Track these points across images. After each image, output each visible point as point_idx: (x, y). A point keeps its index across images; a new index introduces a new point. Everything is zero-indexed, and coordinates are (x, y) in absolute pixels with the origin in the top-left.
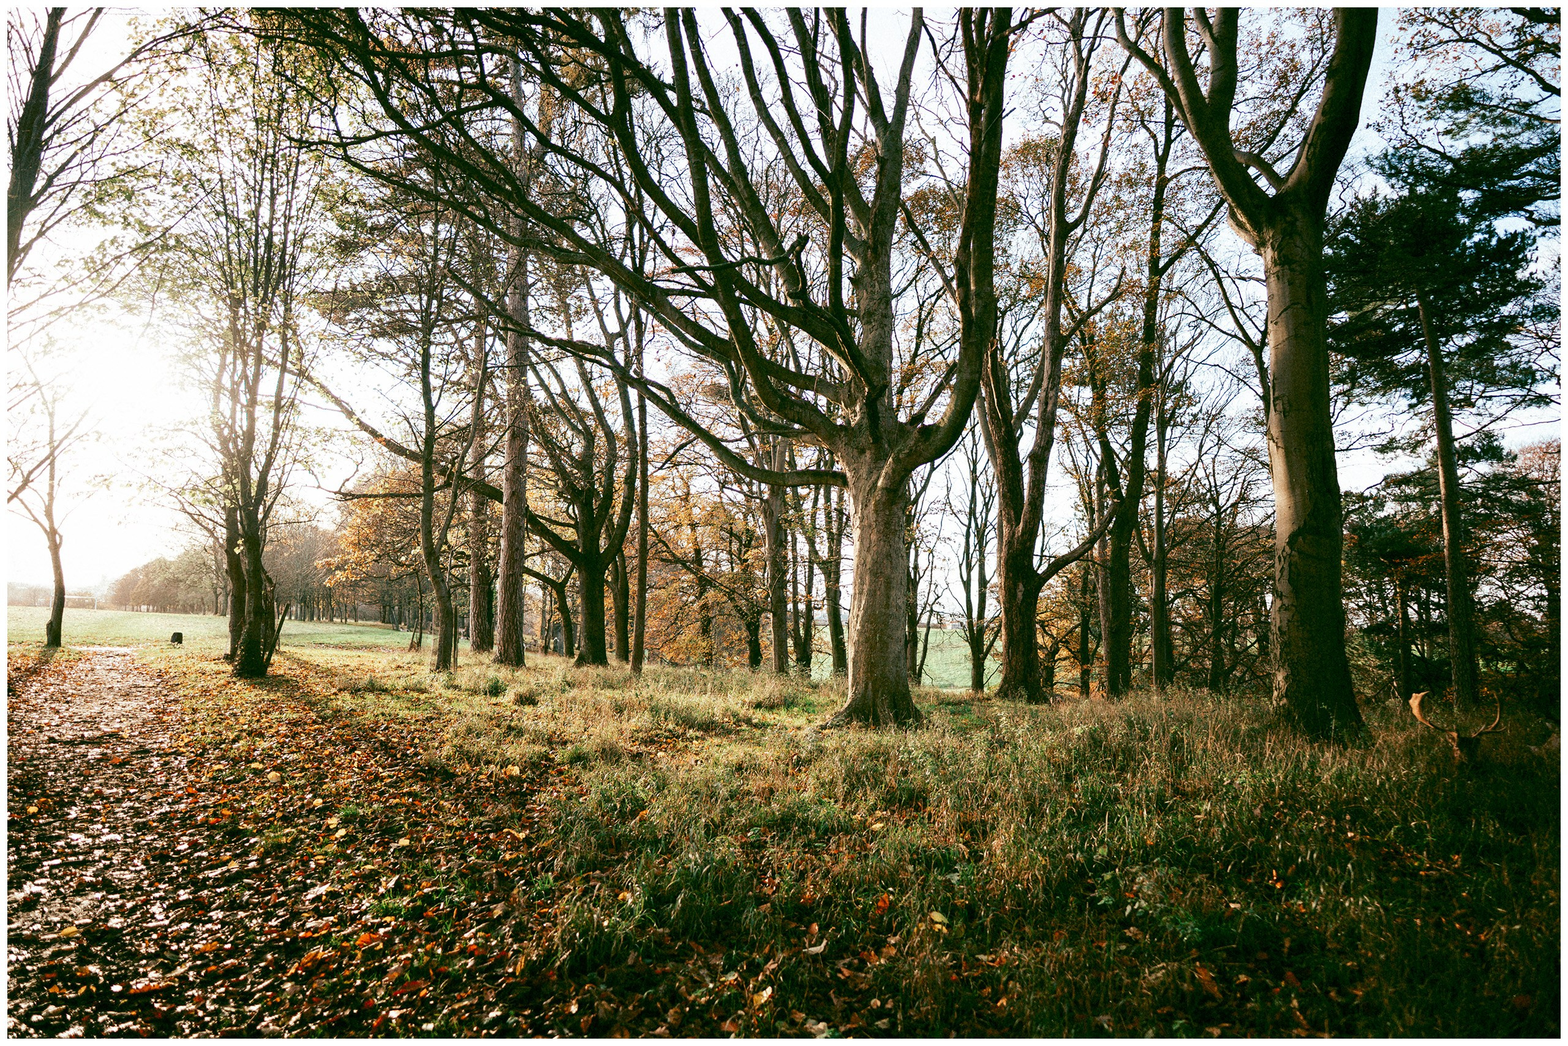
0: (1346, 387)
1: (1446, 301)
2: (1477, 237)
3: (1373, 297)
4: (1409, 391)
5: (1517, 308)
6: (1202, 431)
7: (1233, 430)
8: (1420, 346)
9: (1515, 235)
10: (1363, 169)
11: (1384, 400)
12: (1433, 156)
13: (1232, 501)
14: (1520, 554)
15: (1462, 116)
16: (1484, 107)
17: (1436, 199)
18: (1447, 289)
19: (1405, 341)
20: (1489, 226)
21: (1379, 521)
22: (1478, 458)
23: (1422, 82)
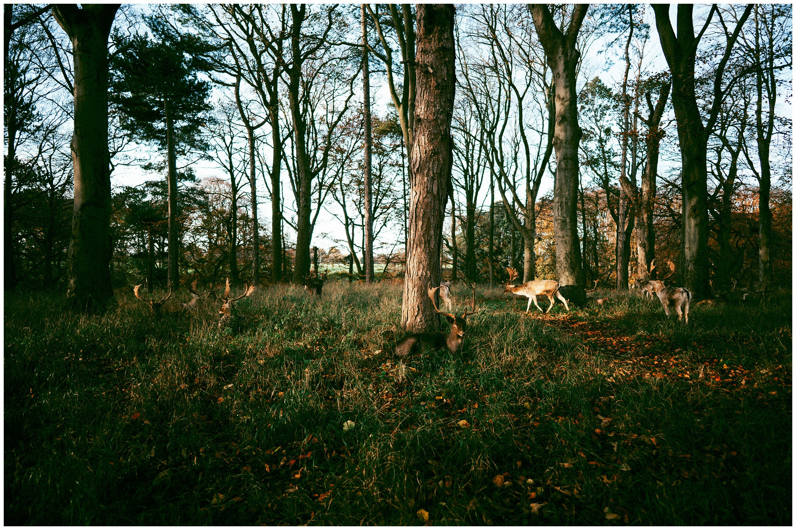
0: (129, 132)
1: (177, 103)
2: (190, 77)
3: (144, 90)
4: (159, 142)
5: (204, 116)
6: (42, 138)
7: (64, 142)
8: (164, 121)
9: (204, 82)
10: (140, 19)
11: (147, 143)
12: (173, 30)
13: (62, 182)
14: (199, 223)
15: (186, 16)
16: (195, 17)
17: (173, 51)
18: (177, 97)
19: (157, 116)
20: (195, 74)
22: (186, 179)
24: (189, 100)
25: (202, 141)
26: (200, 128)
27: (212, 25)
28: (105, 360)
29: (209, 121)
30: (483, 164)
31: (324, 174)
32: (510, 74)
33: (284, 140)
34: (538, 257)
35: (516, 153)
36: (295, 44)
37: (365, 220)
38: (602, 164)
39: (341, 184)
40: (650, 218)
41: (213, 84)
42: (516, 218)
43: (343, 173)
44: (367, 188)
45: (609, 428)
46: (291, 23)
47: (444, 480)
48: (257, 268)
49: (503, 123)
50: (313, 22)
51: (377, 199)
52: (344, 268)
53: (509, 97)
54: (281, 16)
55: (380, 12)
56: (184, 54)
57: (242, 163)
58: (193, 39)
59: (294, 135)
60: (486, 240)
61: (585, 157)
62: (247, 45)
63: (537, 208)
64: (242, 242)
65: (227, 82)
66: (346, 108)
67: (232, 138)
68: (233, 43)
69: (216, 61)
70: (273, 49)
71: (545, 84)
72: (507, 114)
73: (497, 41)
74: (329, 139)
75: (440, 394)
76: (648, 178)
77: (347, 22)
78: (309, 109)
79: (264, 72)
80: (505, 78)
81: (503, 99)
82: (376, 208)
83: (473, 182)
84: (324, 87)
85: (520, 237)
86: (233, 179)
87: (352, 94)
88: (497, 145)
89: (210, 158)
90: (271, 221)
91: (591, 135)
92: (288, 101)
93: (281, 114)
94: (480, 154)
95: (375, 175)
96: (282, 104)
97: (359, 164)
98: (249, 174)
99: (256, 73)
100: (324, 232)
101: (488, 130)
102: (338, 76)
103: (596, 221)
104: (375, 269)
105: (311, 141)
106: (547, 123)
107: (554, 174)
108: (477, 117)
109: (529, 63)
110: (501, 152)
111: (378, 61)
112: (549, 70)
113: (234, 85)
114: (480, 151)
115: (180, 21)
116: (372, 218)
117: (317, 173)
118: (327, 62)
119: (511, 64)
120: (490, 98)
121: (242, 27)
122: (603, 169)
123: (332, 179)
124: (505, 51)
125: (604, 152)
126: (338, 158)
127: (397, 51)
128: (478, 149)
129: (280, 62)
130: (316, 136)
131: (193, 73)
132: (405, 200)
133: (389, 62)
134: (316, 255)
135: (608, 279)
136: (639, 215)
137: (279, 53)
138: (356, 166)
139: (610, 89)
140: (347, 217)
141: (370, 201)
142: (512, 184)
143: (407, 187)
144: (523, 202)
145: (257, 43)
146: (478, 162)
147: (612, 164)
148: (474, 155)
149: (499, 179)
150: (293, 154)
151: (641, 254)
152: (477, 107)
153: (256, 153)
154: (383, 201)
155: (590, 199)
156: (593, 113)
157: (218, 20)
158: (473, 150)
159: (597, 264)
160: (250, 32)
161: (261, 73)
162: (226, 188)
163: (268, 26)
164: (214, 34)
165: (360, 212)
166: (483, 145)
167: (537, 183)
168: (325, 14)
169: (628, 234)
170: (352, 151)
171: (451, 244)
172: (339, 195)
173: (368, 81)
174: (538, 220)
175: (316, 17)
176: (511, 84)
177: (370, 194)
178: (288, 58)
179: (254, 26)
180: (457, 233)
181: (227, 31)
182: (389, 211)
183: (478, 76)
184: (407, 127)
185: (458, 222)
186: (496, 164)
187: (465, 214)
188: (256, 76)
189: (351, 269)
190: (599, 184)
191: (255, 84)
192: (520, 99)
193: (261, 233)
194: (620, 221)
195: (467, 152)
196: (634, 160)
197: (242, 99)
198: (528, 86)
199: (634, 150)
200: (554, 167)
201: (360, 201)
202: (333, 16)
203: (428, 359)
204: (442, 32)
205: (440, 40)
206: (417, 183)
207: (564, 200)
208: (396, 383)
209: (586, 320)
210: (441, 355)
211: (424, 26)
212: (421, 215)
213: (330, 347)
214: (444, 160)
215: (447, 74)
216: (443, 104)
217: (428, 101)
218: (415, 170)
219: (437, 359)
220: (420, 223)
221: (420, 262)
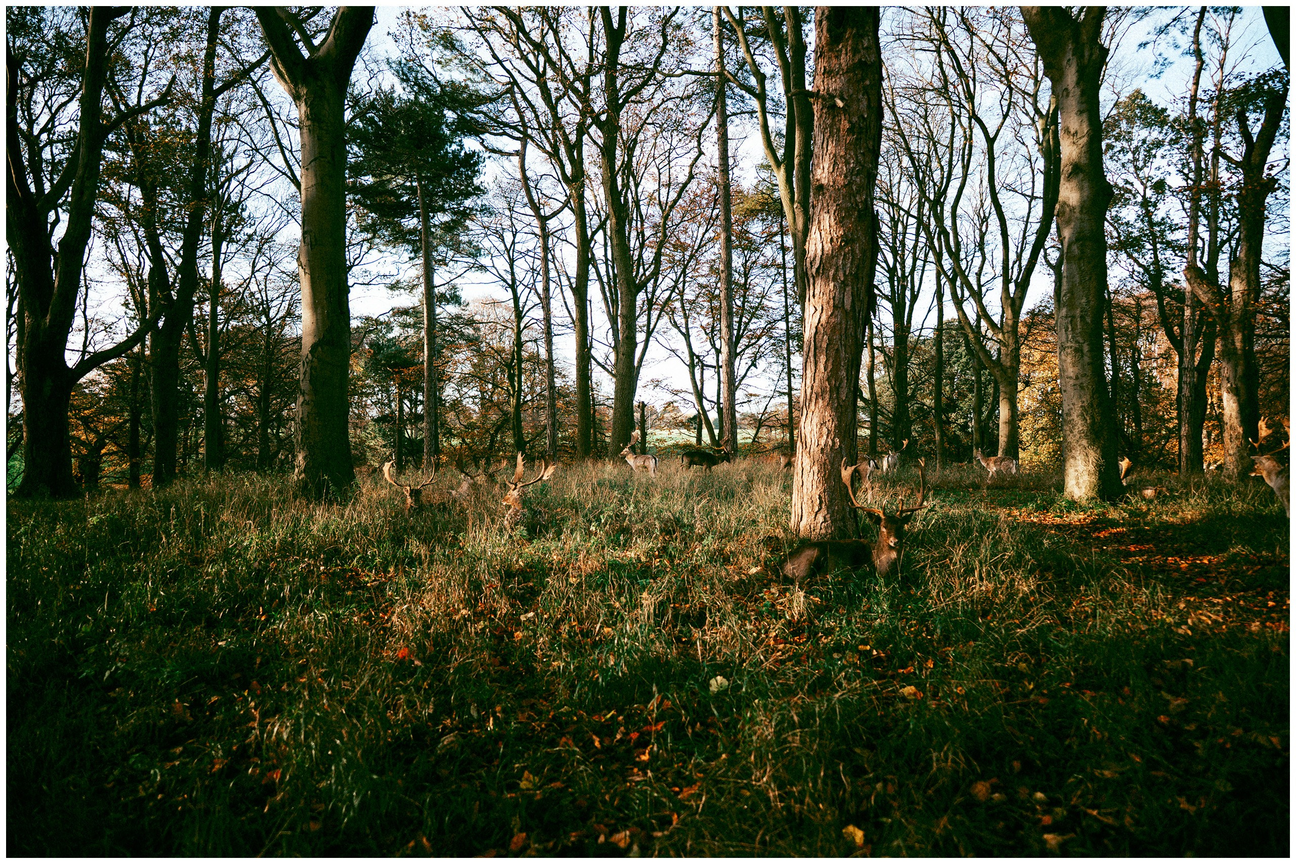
0: (370, 236)
1: (434, 187)
2: (454, 147)
3: (389, 171)
4: (410, 248)
5: (473, 204)
6: (255, 251)
7: (283, 255)
8: (418, 216)
9: (474, 152)
10: (384, 67)
11: (394, 251)
12: (430, 77)
13: (281, 314)
14: (467, 368)
15: (448, 54)
16: (461, 54)
17: (431, 110)
18: (435, 179)
19: (406, 209)
20: (460, 141)
21: (389, 340)
22: (448, 302)
23: (424, 16)
24: (452, 181)
25: (470, 242)
26: (468, 223)
27: (484, 64)
28: (351, 571)
29: (481, 211)
30: (922, 256)
31: (655, 287)
32: (971, 97)
33: (594, 233)
34: (1024, 414)
35: (982, 236)
36: (611, 80)
37: (723, 357)
38: (1148, 246)
39: (682, 300)
40: (1248, 340)
41: (487, 154)
42: (983, 347)
43: (684, 282)
44: (724, 304)
45: (1184, 715)
46: (603, 48)
47: (885, 782)
48: (554, 437)
49: (958, 185)
50: (637, 44)
51: (740, 322)
52: (687, 437)
53: (969, 139)
54: (588, 38)
55: (745, 17)
56: (445, 112)
57: (530, 274)
58: (458, 89)
59: (608, 226)
60: (928, 388)
61: (1115, 234)
62: (537, 90)
63: (1022, 329)
64: (529, 398)
65: (506, 150)
66: (691, 177)
67: (514, 236)
68: (516, 89)
69: (491, 119)
70: (576, 91)
71: (1037, 111)
72: (966, 167)
73: (947, 43)
74: (665, 229)
75: (864, 642)
76: (1243, 268)
77: (691, 38)
78: (632, 183)
79: (562, 128)
80: (961, 106)
81: (958, 143)
82: (739, 337)
83: (904, 288)
84: (655, 145)
85: (989, 381)
86: (516, 299)
87: (701, 153)
88: (948, 223)
89: (483, 268)
90: (575, 362)
91: (1127, 195)
92: (599, 171)
93: (588, 194)
94: (917, 241)
95: (737, 284)
96: (589, 177)
97: (712, 267)
98: (540, 291)
99: (549, 132)
100: (656, 377)
101: (932, 197)
102: (678, 126)
103: (1136, 350)
104: (739, 437)
105: (634, 234)
106: (1040, 179)
107: (1056, 268)
108: (911, 177)
109: (1007, 77)
110: (956, 234)
111: (742, 96)
112: (1047, 83)
113: (517, 153)
114: (918, 235)
115: (439, 63)
116: (733, 355)
117: (643, 285)
118: (659, 106)
119: (974, 80)
120: (934, 145)
121: (529, 63)
122: (1149, 257)
123: (667, 293)
124: (962, 59)
125: (1152, 224)
126: (677, 258)
127: (773, 77)
128: (914, 231)
129: (586, 111)
130: (642, 225)
131: (458, 139)
132: (787, 322)
133: (762, 97)
134: (643, 415)
135: (1161, 454)
136: (1226, 335)
137: (585, 97)
138: (705, 269)
139: (1164, 110)
140: (692, 354)
141: (730, 327)
142: (976, 288)
143: (790, 301)
144: (996, 319)
145: (551, 85)
146: (914, 253)
147: (1169, 244)
148: (907, 242)
149: (952, 282)
150: (606, 255)
151: (1230, 406)
152: (912, 160)
153: (550, 257)
154: (752, 326)
155: (1125, 310)
156: (1130, 156)
157: (495, 56)
158: (905, 233)
159: (1138, 425)
160: (541, 69)
161: (557, 132)
162: (508, 314)
163: (568, 58)
164: (488, 78)
165: (713, 345)
166: (922, 225)
167: (1023, 285)
168: (657, 27)
169: (1202, 371)
170: (699, 247)
171: (866, 395)
172: (680, 320)
173: (726, 130)
174: (1024, 350)
175: (642, 34)
176: (973, 116)
177: (730, 314)
178: (599, 103)
179: (549, 60)
180: (876, 376)
181: (508, 71)
182: (761, 342)
183: (914, 106)
184: (792, 200)
185: (879, 357)
186: (946, 256)
187: (891, 343)
188: (550, 136)
189: (699, 438)
190: (1142, 283)
191: (548, 148)
192: (991, 141)
193: (558, 382)
194: (1186, 347)
195: (895, 238)
196: (1213, 236)
197: (529, 174)
198: (1005, 116)
199: (1213, 220)
200: (1054, 255)
201: (713, 327)
202: (669, 30)
203: (840, 583)
204: (859, 37)
205: (855, 51)
206: (817, 292)
207: (1078, 312)
208: (790, 622)
209: (1123, 525)
210: (862, 578)
211: (829, 31)
212: (824, 345)
213: (676, 561)
214: (863, 252)
215: (869, 106)
216: (860, 158)
217: (835, 155)
218: (814, 270)
219: (856, 585)
220: (823, 359)
221: (823, 424)
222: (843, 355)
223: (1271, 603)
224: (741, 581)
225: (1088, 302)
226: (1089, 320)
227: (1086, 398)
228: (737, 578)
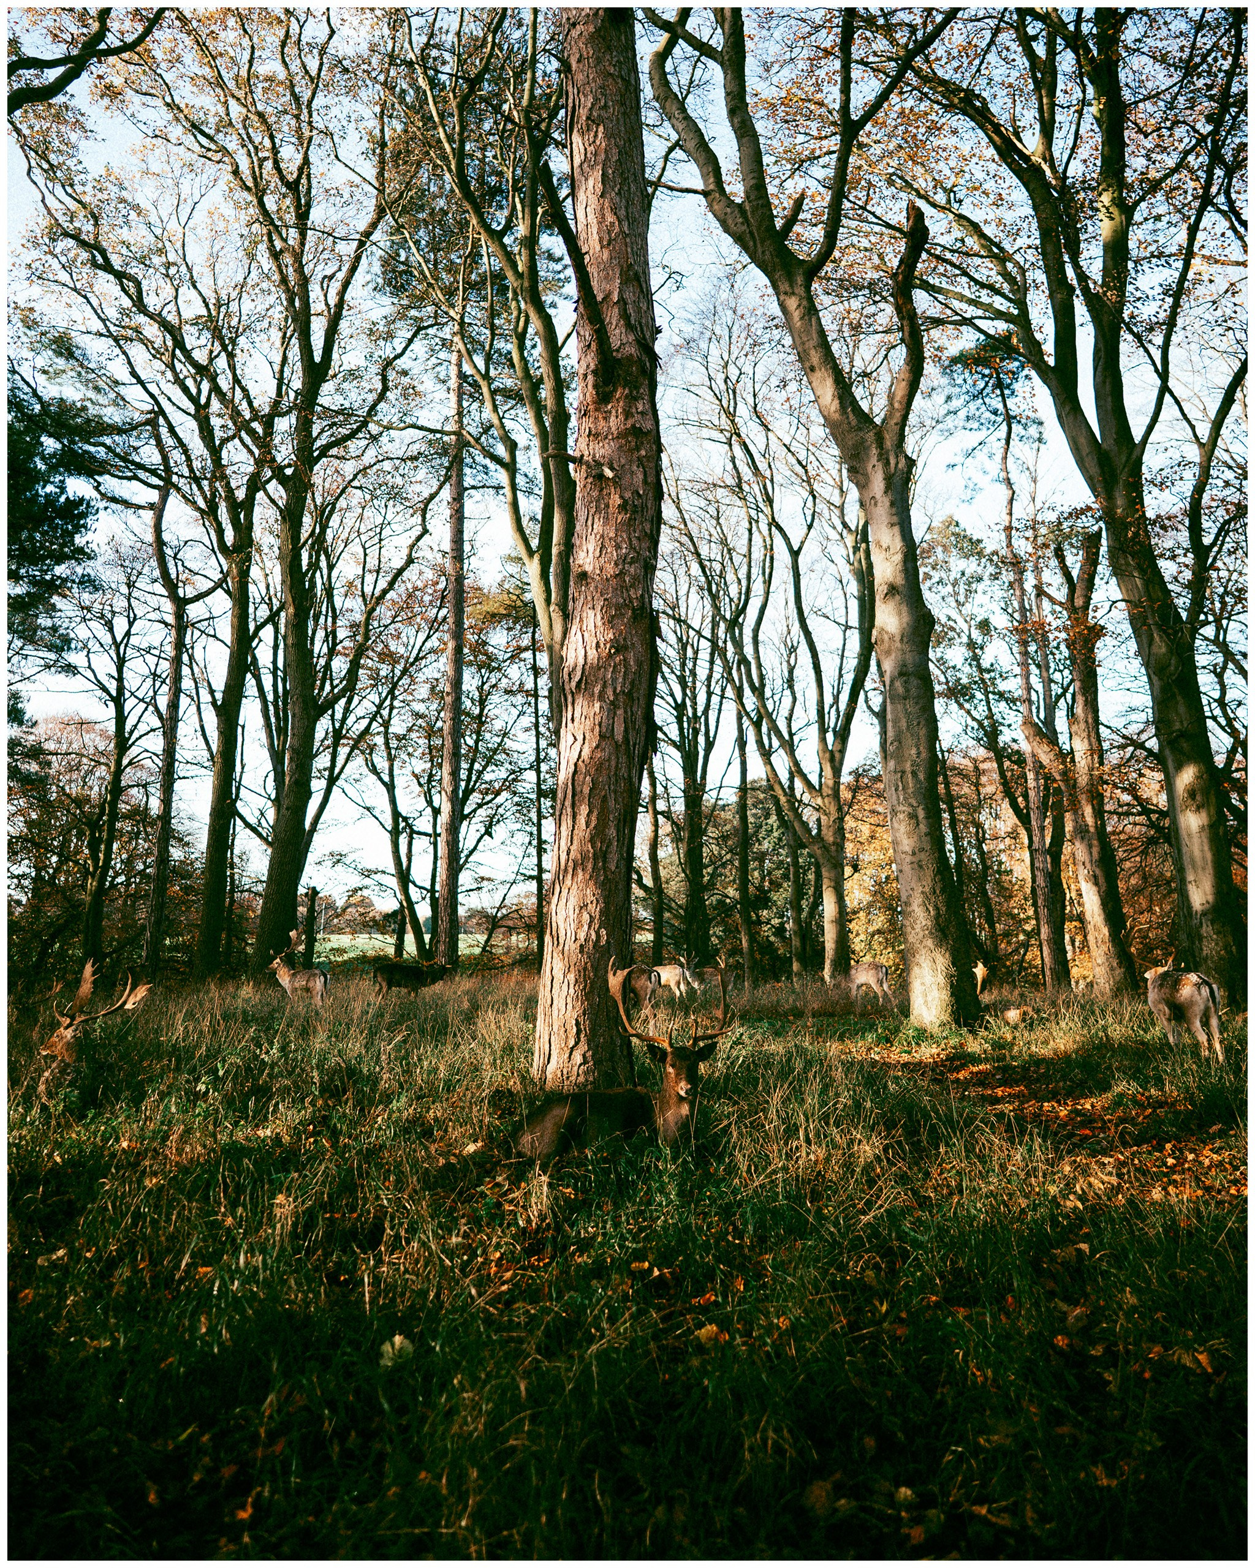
24: (38, 536)
25: (54, 629)
26: (55, 599)
27: (116, 383)
29: (81, 583)
30: (718, 691)
31: (347, 711)
32: (770, 501)
33: (258, 628)
34: (855, 913)
35: (791, 671)
36: (304, 427)
37: (444, 818)
38: (979, 695)
39: (386, 733)
40: (1099, 813)
41: (102, 504)
42: (799, 816)
43: (392, 708)
44: (448, 743)
46: (297, 384)
48: (156, 945)
49: (759, 605)
50: (345, 385)
51: (470, 770)
52: (382, 944)
53: (770, 549)
54: (277, 368)
55: (492, 373)
56: (43, 439)
57: (149, 681)
58: (70, 410)
59: (283, 621)
60: (730, 873)
61: (942, 679)
62: (193, 424)
63: (845, 795)
64: (121, 879)
65: (135, 500)
66: (410, 561)
67: (131, 624)
68: (161, 421)
69: (117, 455)
70: (252, 433)
71: (845, 525)
72: (768, 582)
73: (739, 435)
74: (367, 631)
75: (641, 1255)
76: (1083, 725)
77: (419, 388)
78: (323, 564)
79: (224, 477)
80: (758, 509)
81: (758, 554)
82: (468, 792)
83: (696, 732)
84: (361, 517)
85: (810, 864)
86: (121, 719)
87: (425, 531)
88: (748, 650)
89: (70, 669)
90: (207, 820)
91: (951, 634)
92: (276, 542)
93: (255, 572)
94: (711, 670)
95: (468, 714)
96: (259, 550)
97: (433, 688)
98: (163, 709)
99: (205, 483)
100: (337, 849)
101: (728, 616)
102: (395, 495)
103: (979, 826)
104: (461, 945)
105: (320, 634)
106: (854, 605)
107: (881, 716)
108: (702, 589)
109: (809, 482)
110: (759, 666)
111: (485, 467)
112: (853, 493)
113: (151, 506)
114: (712, 662)
115: (45, 372)
116: (458, 817)
117: (331, 704)
118: (371, 466)
119: (772, 481)
120: (729, 550)
121: (186, 390)
122: (982, 709)
123: (364, 723)
124: (757, 456)
125: (981, 670)
126: (383, 673)
127: (528, 448)
128: (708, 657)
129: (265, 458)
130: (334, 622)
131: (58, 478)
132: (538, 772)
133: (511, 468)
134: (311, 910)
135: (1022, 969)
136: (1075, 808)
137: (265, 443)
138: (423, 691)
139: (979, 541)
140: (396, 814)
141: (455, 774)
142: (787, 737)
143: (543, 744)
144: (814, 779)
145: (216, 422)
146: (709, 686)
147: (1001, 695)
148: (698, 670)
149: (757, 725)
150: (275, 662)
151: (1091, 903)
152: (703, 568)
153: (185, 658)
154: (487, 777)
155: (961, 773)
156: (950, 588)
157: (134, 374)
158: (696, 659)
159: (992, 926)
160: (203, 401)
161: (217, 484)
162: (100, 741)
163: (244, 390)
164: (120, 401)
165: (430, 802)
166: (716, 649)
167: (843, 735)
168: (375, 369)
169: (1055, 851)
170: (417, 659)
171: (648, 881)
172: (381, 763)
173: (462, 506)
174: (849, 823)
175: (353, 375)
176: (774, 523)
177: (456, 756)
178: (284, 452)
179: (216, 389)
180: (661, 854)
181: (152, 396)
182: (499, 800)
183: (703, 503)
184: (548, 601)
185: (665, 827)
186: (747, 691)
187: (679, 807)
188: (206, 488)
189: (400, 946)
190: (979, 740)
191: (202, 504)
192: (795, 554)
193: (176, 853)
194: (1034, 823)
195: (683, 665)
196: (1048, 690)
197: (166, 537)
198: (810, 527)
199: (1043, 667)
200: (876, 701)
201: (431, 776)
202: (391, 375)
203: (605, 1160)
204: (632, 399)
205: (628, 414)
206: (577, 715)
207: (908, 767)
208: (524, 1230)
209: (987, 1060)
210: (639, 1151)
211: (595, 386)
212: (586, 791)
213: (344, 1140)
214: (640, 664)
215: (645, 482)
216: (635, 542)
217: (602, 536)
218: (573, 684)
219: (629, 1162)
220: (584, 810)
221: (583, 907)
222: (611, 803)
223: (1171, 1161)
224: (448, 1166)
225: (919, 754)
226: (921, 776)
227: (928, 882)
228: (442, 1161)
